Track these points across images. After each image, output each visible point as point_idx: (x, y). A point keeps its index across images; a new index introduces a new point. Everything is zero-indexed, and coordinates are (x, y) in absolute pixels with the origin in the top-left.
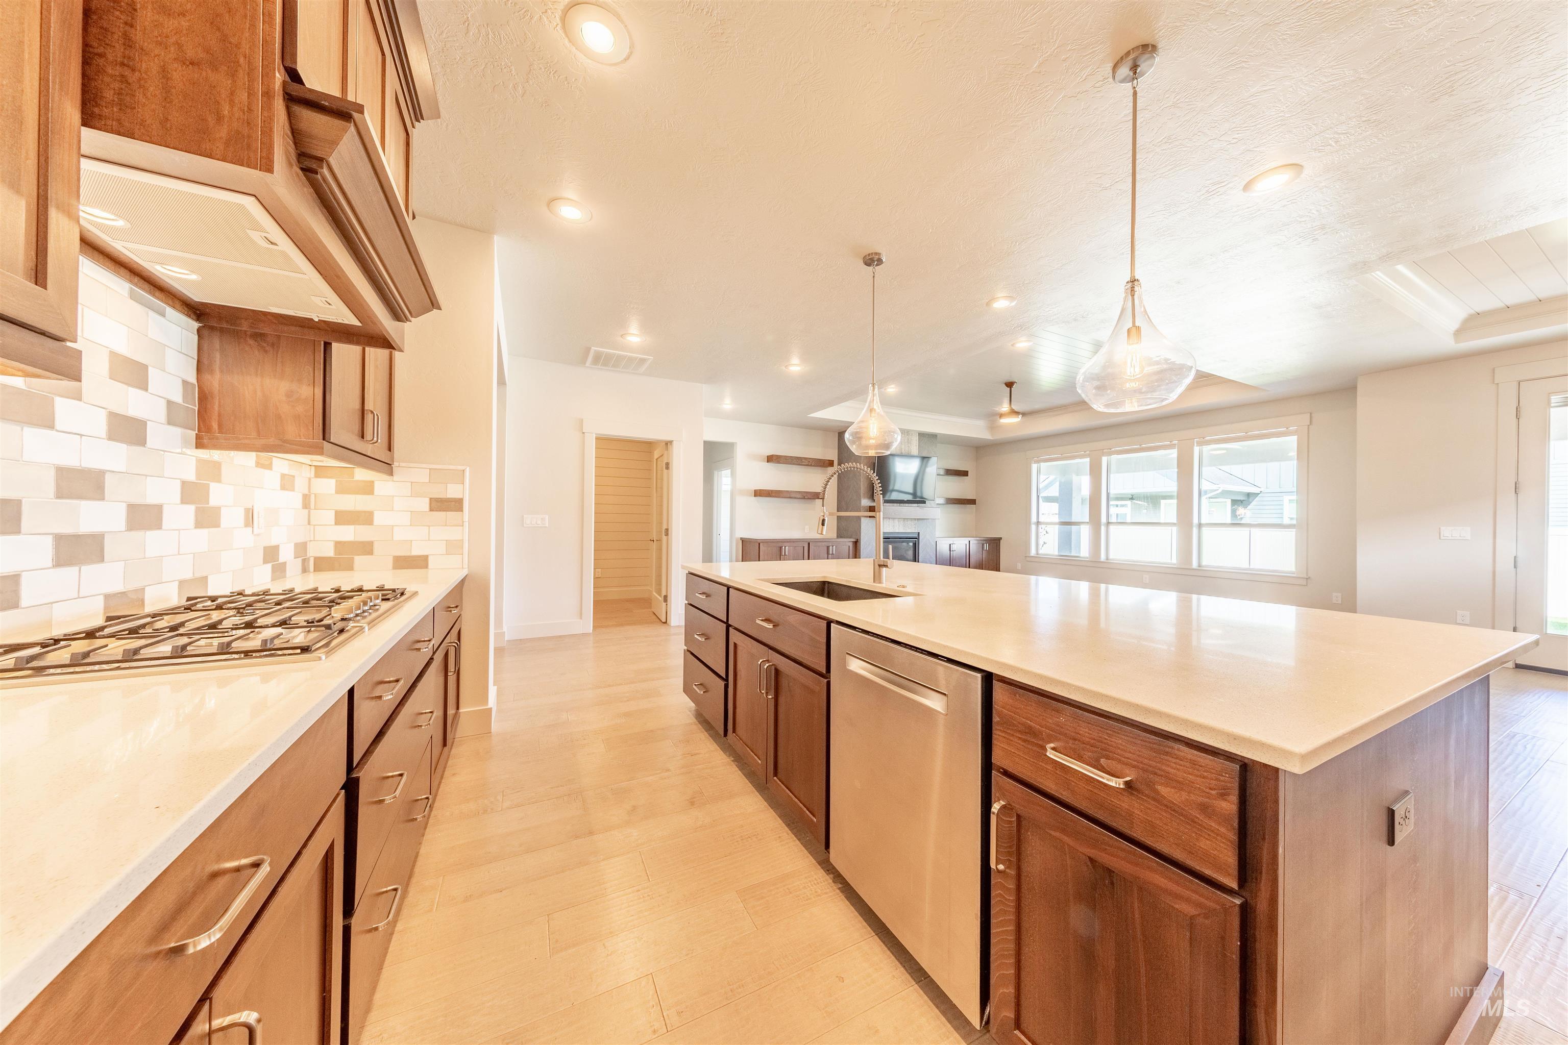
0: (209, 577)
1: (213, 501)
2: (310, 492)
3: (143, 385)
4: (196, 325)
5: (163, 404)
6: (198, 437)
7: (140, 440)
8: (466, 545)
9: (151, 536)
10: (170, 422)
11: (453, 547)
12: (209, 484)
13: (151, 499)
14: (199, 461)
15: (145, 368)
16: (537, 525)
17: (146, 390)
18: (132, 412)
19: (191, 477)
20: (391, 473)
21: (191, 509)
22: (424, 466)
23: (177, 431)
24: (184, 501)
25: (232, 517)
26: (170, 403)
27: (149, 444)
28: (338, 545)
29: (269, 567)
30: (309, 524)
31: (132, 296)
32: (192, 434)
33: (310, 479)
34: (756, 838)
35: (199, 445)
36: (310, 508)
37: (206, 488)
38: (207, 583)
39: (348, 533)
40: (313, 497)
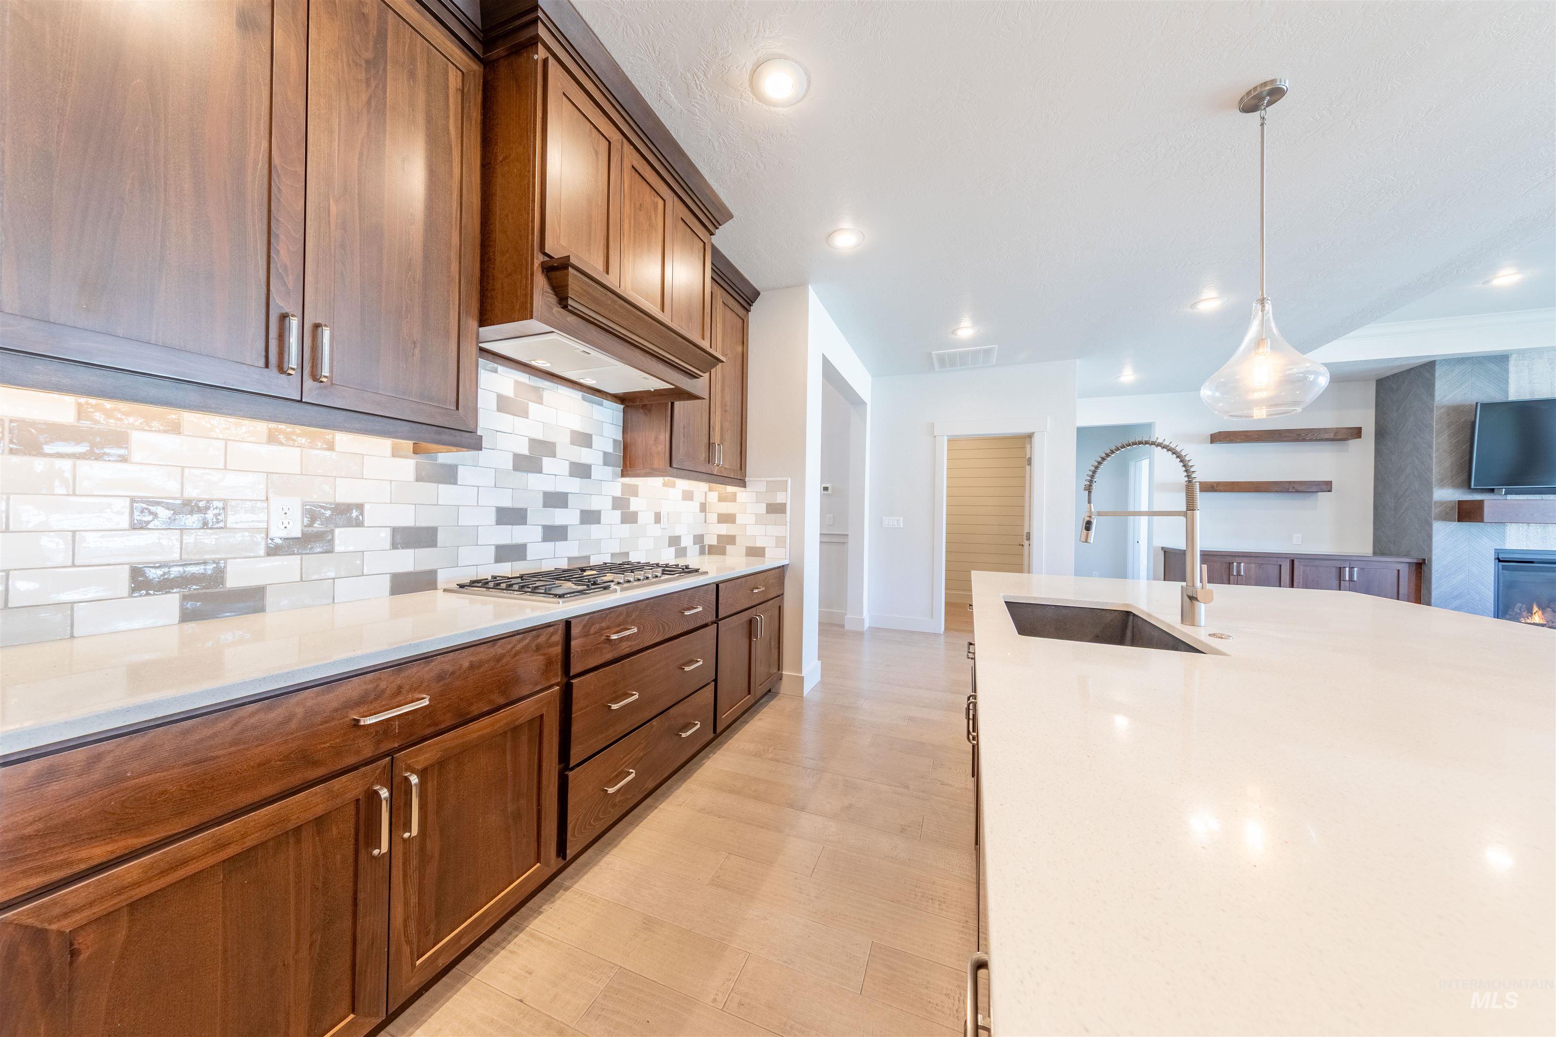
0: (630, 553)
1: (633, 508)
2: (706, 501)
3: (589, 445)
4: (622, 407)
5: (601, 454)
6: (622, 471)
7: (588, 476)
8: (788, 541)
9: (594, 527)
10: (606, 463)
11: (780, 542)
12: (630, 498)
13: (594, 507)
14: (623, 485)
15: (590, 436)
16: (893, 526)
17: (591, 448)
18: (583, 461)
19: (619, 494)
20: (745, 487)
21: (618, 513)
22: (763, 479)
23: (609, 469)
24: (614, 508)
25: (647, 518)
26: (605, 454)
27: (592, 478)
28: (720, 537)
29: (673, 549)
30: (705, 522)
31: (584, 399)
32: (619, 470)
33: (706, 493)
34: (940, 905)
35: (623, 475)
36: (706, 512)
37: (628, 501)
38: (629, 554)
39: (725, 529)
40: (707, 504)
